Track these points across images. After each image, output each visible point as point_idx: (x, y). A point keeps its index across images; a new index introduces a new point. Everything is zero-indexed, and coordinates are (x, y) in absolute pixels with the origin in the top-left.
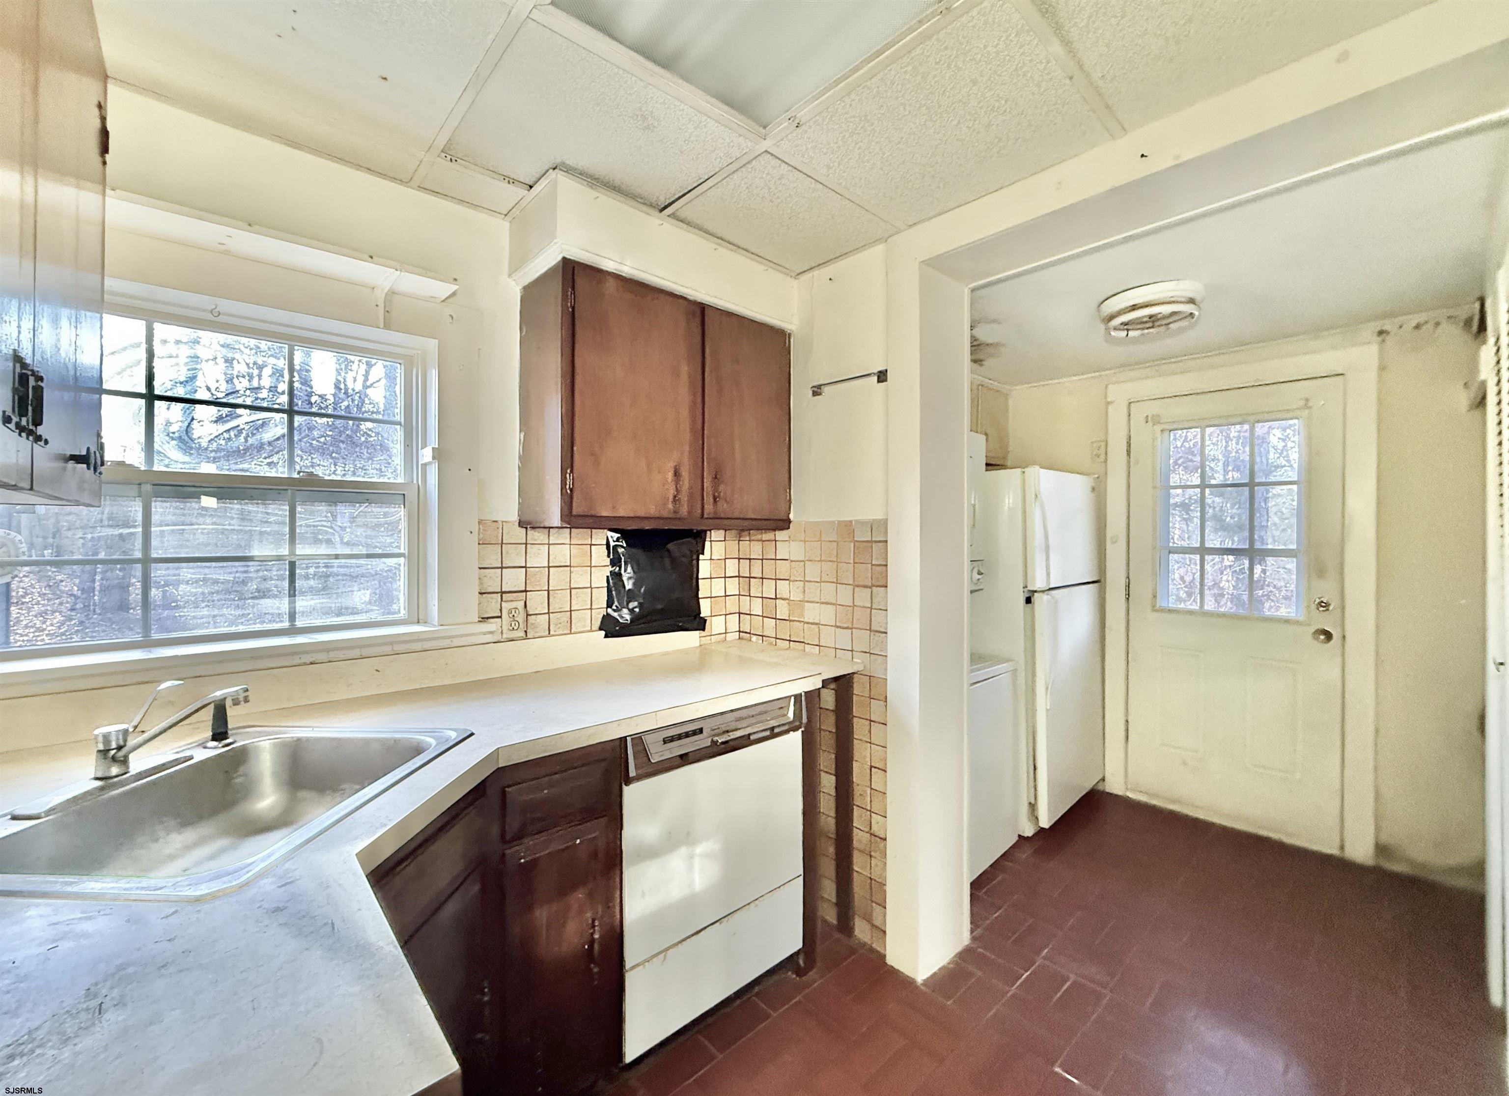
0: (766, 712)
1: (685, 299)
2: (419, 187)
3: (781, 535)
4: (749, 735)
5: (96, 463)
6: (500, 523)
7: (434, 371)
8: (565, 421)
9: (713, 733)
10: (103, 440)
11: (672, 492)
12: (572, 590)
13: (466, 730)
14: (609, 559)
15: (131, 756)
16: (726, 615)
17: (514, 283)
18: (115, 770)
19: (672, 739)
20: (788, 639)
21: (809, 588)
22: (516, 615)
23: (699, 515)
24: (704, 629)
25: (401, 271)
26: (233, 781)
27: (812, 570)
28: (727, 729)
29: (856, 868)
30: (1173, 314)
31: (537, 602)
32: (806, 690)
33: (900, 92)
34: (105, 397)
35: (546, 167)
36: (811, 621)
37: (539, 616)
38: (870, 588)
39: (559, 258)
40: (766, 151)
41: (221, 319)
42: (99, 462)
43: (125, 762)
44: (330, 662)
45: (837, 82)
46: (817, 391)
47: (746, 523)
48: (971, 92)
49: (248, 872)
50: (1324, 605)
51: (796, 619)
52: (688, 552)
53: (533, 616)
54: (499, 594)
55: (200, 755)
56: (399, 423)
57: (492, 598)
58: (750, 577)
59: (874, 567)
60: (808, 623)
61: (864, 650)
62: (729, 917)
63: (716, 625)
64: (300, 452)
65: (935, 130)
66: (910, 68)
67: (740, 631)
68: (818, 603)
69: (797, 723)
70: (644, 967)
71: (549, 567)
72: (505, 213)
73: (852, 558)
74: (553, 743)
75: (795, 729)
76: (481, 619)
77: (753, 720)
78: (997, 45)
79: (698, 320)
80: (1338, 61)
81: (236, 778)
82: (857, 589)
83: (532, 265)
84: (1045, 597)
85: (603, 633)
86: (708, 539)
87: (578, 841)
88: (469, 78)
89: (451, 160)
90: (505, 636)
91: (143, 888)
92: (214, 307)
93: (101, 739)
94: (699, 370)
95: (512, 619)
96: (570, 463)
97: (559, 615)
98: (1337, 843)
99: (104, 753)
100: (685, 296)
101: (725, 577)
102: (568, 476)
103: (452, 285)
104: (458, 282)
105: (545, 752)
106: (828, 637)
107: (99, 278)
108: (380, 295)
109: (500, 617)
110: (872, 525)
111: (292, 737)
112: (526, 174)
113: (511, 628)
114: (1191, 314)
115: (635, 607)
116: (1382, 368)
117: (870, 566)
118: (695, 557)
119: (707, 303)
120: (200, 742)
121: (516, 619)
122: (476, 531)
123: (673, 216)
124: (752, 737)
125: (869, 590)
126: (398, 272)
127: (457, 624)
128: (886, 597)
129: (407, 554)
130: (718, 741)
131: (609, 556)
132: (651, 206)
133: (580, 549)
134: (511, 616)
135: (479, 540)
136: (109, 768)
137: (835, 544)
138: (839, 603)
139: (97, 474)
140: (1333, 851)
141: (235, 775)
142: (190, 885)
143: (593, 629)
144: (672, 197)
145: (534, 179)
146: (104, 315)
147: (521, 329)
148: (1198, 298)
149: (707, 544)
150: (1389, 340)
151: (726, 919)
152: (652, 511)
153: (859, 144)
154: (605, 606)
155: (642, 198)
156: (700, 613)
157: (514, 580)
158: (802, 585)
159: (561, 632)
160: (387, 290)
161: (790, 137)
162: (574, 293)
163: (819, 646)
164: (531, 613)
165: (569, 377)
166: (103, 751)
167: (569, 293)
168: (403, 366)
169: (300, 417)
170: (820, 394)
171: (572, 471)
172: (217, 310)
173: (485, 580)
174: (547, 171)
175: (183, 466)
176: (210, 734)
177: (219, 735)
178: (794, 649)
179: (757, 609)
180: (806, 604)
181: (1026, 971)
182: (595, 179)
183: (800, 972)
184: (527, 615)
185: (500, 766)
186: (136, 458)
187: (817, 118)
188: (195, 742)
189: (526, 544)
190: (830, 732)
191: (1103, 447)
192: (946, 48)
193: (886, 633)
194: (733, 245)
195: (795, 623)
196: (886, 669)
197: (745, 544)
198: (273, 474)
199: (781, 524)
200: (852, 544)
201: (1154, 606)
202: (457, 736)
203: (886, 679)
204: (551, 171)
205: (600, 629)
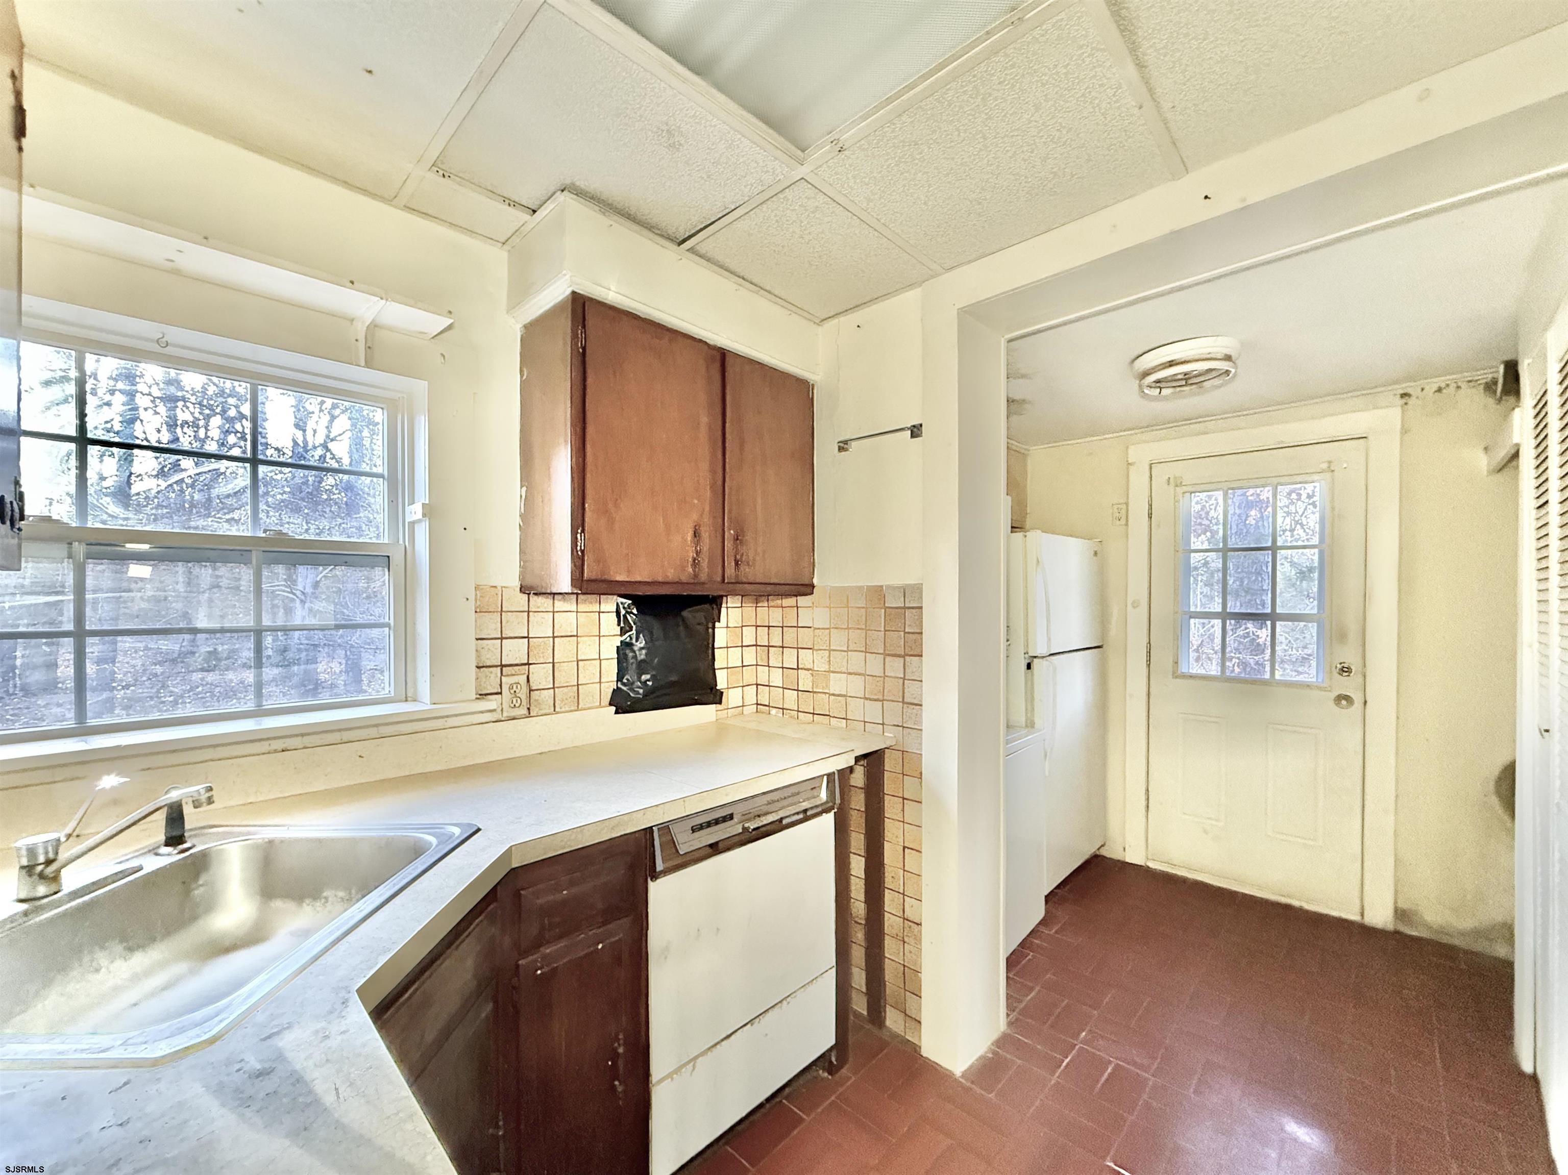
0: (798, 793)
1: (706, 343)
2: (405, 206)
3: (802, 601)
4: (782, 819)
5: (12, 516)
6: (499, 588)
7: (423, 417)
8: (575, 475)
9: (744, 818)
10: (22, 489)
11: (692, 554)
12: (580, 663)
13: (470, 825)
14: (619, 628)
15: (64, 872)
16: (743, 686)
17: (513, 321)
18: (42, 890)
19: (701, 827)
20: (812, 712)
21: (835, 658)
22: (517, 691)
23: (719, 579)
24: (720, 703)
25: (387, 300)
26: (192, 893)
27: (838, 640)
28: (759, 813)
29: (887, 955)
30: (1210, 371)
31: (540, 675)
32: (839, 769)
33: (957, 115)
34: (23, 439)
35: (552, 189)
36: (836, 693)
37: (542, 691)
38: (903, 657)
39: (568, 292)
40: (802, 178)
41: (169, 350)
42: (17, 515)
43: (55, 878)
44: (305, 748)
45: (889, 101)
46: (843, 446)
47: (769, 588)
48: (1032, 119)
49: (221, 1021)
50: (1345, 670)
51: (821, 691)
52: (703, 620)
53: (536, 692)
54: (499, 668)
55: (151, 864)
56: (382, 476)
57: (491, 672)
58: (769, 646)
59: (906, 635)
60: (833, 695)
61: (896, 723)
62: (761, 1017)
63: (732, 697)
64: (265, 507)
65: (989, 161)
66: (970, 88)
67: (757, 704)
68: (845, 673)
69: (830, 804)
70: (672, 1079)
71: (554, 637)
72: (503, 240)
73: (883, 624)
74: (573, 837)
75: (827, 811)
76: (478, 696)
77: (785, 803)
78: (1068, 64)
79: (718, 365)
80: (1421, 99)
81: (197, 888)
82: (888, 659)
83: (535, 300)
84: (1044, 662)
85: (614, 708)
86: (724, 605)
87: (600, 946)
88: (471, 75)
89: (444, 176)
90: (505, 714)
91: (82, 1051)
92: (161, 336)
93: (24, 852)
94: (720, 423)
95: (513, 696)
96: (580, 523)
97: (565, 690)
98: (1357, 909)
99: (29, 869)
100: (704, 339)
101: (742, 646)
102: (579, 536)
103: (447, 319)
104: (452, 316)
105: (564, 848)
106: (856, 709)
107: (16, 294)
108: (360, 330)
109: (501, 693)
110: (904, 591)
111: (263, 839)
112: (527, 196)
113: (512, 705)
114: (1227, 371)
115: (648, 680)
116: (1405, 431)
117: (902, 633)
118: (710, 625)
119: (728, 349)
120: (151, 848)
121: (518, 695)
122: (472, 598)
123: (691, 250)
124: (785, 822)
125: (902, 660)
126: (384, 301)
127: (456, 702)
128: (920, 666)
129: (392, 624)
130: (749, 827)
131: (619, 624)
132: (669, 238)
133: (588, 616)
134: (512, 691)
135: (476, 608)
136: (34, 888)
137: (863, 610)
138: (867, 673)
139: (15, 530)
140: (1354, 917)
141: (194, 886)
142: (145, 1043)
143: (603, 704)
144: (693, 228)
145: (538, 203)
146: (22, 343)
147: (521, 371)
148: (1234, 355)
149: (723, 610)
150: (1412, 401)
151: (757, 1020)
152: (671, 574)
153: (905, 174)
154: (616, 679)
155: (659, 229)
156: (716, 685)
157: (515, 651)
158: (828, 655)
159: (567, 709)
160: (367, 324)
161: (831, 163)
162: (585, 332)
163: (847, 719)
164: (533, 688)
165: (580, 425)
166: (27, 866)
167: (580, 331)
168: (385, 412)
169: (265, 467)
170: (846, 450)
171: (583, 531)
172: (164, 340)
173: (483, 652)
174: (554, 193)
175: (125, 523)
176: (162, 838)
177: (175, 839)
178: (818, 723)
179: (776, 678)
180: (832, 674)
181: (1067, 1057)
182: (609, 204)
183: (832, 1070)
184: (531, 690)
185: (514, 866)
186: (64, 512)
187: (863, 142)
188: (143, 848)
189: (529, 612)
190: (859, 810)
191: (1123, 511)
192: (1013, 66)
193: (921, 705)
194: (756, 285)
195: (819, 695)
196: (921, 744)
197: (762, 611)
198: (234, 531)
199: (803, 589)
200: (883, 610)
201: (1174, 673)
202: (461, 834)
203: (921, 755)
204: (559, 192)
205: (610, 704)
